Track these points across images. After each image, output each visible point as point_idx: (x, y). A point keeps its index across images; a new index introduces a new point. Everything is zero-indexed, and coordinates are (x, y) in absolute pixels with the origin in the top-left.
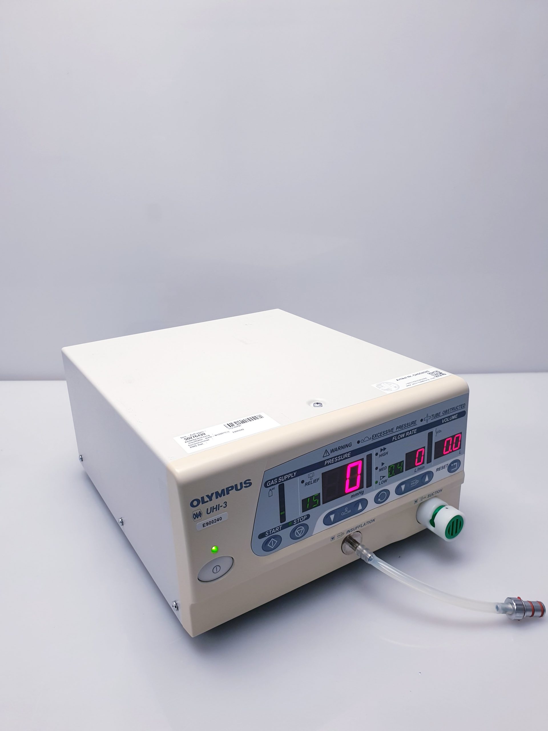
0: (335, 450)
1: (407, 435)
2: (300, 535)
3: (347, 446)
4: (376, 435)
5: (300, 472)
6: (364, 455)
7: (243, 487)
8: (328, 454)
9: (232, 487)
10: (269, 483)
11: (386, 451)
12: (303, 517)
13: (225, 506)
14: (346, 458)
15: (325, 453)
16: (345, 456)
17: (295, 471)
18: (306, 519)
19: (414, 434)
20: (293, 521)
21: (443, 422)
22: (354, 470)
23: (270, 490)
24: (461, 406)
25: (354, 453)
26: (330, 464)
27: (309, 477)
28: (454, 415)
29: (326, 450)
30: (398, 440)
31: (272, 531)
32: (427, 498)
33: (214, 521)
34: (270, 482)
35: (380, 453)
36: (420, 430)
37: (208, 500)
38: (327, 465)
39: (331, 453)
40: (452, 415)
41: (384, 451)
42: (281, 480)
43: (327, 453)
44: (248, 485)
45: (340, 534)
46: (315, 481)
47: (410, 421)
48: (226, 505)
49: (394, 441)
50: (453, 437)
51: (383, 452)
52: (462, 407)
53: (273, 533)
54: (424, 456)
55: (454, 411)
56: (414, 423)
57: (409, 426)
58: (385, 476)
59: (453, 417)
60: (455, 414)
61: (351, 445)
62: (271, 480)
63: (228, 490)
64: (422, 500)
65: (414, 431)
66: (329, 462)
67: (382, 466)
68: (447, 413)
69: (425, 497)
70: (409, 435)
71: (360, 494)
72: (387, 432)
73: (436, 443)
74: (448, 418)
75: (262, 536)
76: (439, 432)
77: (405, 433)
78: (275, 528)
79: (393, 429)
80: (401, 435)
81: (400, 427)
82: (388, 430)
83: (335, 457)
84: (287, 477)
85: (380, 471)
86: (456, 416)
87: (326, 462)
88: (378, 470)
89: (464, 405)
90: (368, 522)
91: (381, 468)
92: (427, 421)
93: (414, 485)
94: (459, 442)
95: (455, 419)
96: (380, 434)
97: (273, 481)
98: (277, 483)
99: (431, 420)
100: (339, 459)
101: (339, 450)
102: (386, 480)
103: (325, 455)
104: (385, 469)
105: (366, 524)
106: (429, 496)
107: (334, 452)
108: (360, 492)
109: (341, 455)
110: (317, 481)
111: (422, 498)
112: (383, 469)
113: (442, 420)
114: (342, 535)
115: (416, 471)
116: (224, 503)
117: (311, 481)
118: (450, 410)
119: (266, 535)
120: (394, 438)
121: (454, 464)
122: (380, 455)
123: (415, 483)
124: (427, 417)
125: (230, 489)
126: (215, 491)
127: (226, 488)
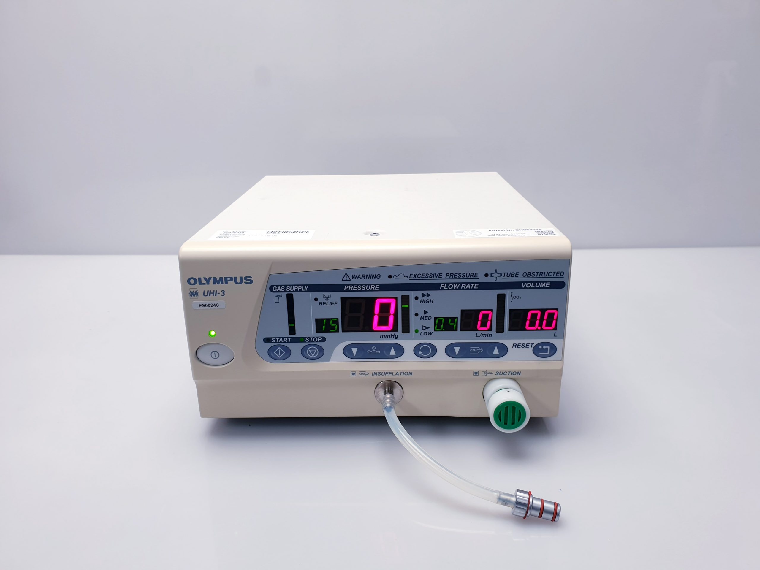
0: (358, 278)
1: (463, 287)
2: (313, 356)
3: (374, 277)
4: (415, 276)
5: (313, 288)
6: (399, 294)
7: (243, 283)
8: (348, 279)
9: (231, 279)
10: (275, 288)
11: (429, 298)
12: (318, 337)
13: (223, 294)
14: (372, 290)
15: (345, 277)
16: (372, 287)
17: (307, 285)
18: (320, 341)
19: (473, 289)
20: (305, 338)
21: (523, 287)
22: (385, 308)
23: (276, 296)
24: (555, 274)
25: (383, 287)
26: (351, 290)
27: (324, 297)
28: (543, 282)
29: (346, 274)
30: (448, 289)
31: (279, 340)
32: (494, 376)
33: (211, 305)
35: (420, 298)
36: (483, 286)
37: (205, 282)
38: (347, 290)
39: (353, 278)
40: (541, 282)
41: (427, 297)
42: (289, 289)
43: (347, 276)
44: (249, 282)
45: (364, 373)
46: (331, 303)
47: (468, 272)
49: (443, 289)
50: (543, 311)
51: (425, 298)
52: (559, 275)
53: (281, 342)
54: (491, 321)
55: (543, 276)
56: (474, 275)
57: (465, 277)
58: (429, 328)
59: (542, 285)
60: (546, 282)
61: (380, 277)
62: (277, 286)
63: (227, 280)
64: (486, 375)
65: (473, 285)
66: (350, 288)
67: (424, 314)
68: (531, 277)
69: (491, 373)
70: (466, 288)
71: (393, 337)
72: (431, 276)
73: (511, 311)
74: (533, 284)
75: (267, 340)
76: (516, 297)
77: (459, 285)
78: (283, 338)
79: (440, 275)
80: (454, 285)
81: (451, 275)
82: (434, 274)
83: (358, 285)
84: (297, 288)
85: (422, 319)
86: (547, 285)
87: (347, 287)
88: (419, 317)
89: (562, 274)
90: (402, 373)
91: (424, 317)
92: (496, 278)
93: (475, 352)
94: (554, 322)
95: (545, 288)
96: (421, 276)
97: (279, 287)
98: (285, 291)
99: (503, 278)
100: (364, 289)
101: (363, 278)
102: (430, 332)
103: (345, 279)
104: (429, 319)
105: (399, 373)
106: (497, 373)
107: (357, 279)
108: (393, 335)
109: (366, 285)
110: (334, 304)
111: (486, 372)
112: (425, 318)
113: (523, 284)
114: (366, 375)
115: (478, 337)
116: (222, 291)
117: (326, 301)
118: (536, 274)
119: (272, 341)
120: (442, 286)
121: (544, 347)
122: (421, 300)
123: (477, 351)
124: (495, 273)
125: (229, 279)
126: (212, 276)
127: (225, 277)
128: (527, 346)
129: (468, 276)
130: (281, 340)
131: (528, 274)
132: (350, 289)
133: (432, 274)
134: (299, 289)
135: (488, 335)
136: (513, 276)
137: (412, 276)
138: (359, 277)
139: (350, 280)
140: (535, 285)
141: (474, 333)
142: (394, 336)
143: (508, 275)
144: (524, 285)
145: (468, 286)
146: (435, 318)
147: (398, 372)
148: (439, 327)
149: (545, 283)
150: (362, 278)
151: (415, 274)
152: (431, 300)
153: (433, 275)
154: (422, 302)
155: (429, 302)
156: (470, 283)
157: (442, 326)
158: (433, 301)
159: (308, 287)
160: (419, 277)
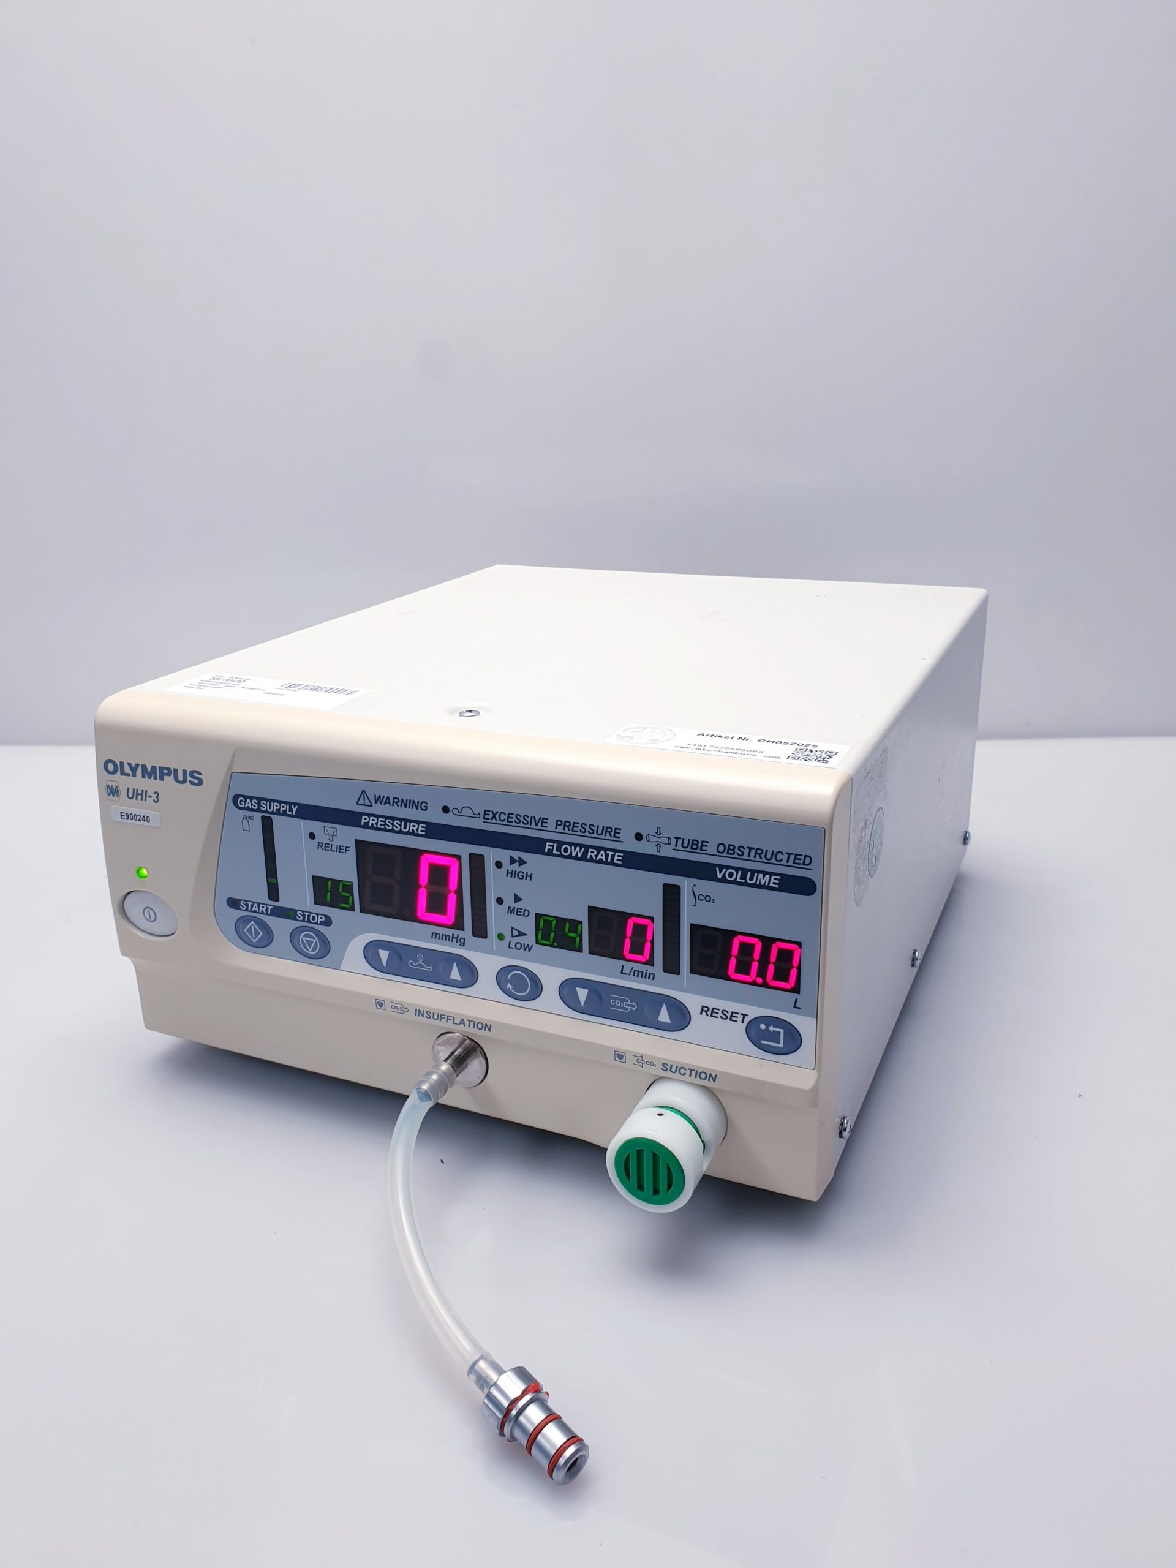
0: (386, 802)
1: (591, 857)
2: (310, 951)
3: (415, 805)
4: (494, 815)
5: (307, 812)
6: (464, 850)
7: (188, 782)
8: (367, 802)
9: (169, 772)
10: (241, 802)
11: (523, 868)
12: (318, 915)
13: (156, 800)
14: (413, 834)
15: (362, 797)
16: (411, 827)
17: (295, 804)
18: (322, 923)
19: (612, 863)
20: (295, 911)
21: (720, 876)
22: (440, 874)
23: (244, 818)
24: (792, 857)
25: (434, 831)
26: (372, 828)
27: (326, 833)
28: (764, 873)
29: (364, 791)
30: (561, 856)
31: (252, 906)
32: (659, 1071)
33: (138, 818)
34: (243, 800)
35: (507, 865)
36: (633, 861)
37: (130, 772)
38: (366, 826)
39: (376, 803)
40: (759, 872)
42: (265, 806)
43: (366, 797)
44: (196, 781)
45: (399, 1006)
46: (339, 849)
47: (601, 822)
48: (157, 797)
49: (550, 853)
50: (768, 942)
51: (515, 867)
52: (801, 862)
53: (255, 911)
54: (652, 942)
55: (764, 860)
56: (613, 832)
57: (595, 835)
58: (525, 934)
59: (762, 880)
60: (771, 874)
61: (426, 807)
62: (246, 797)
63: (162, 773)
64: (640, 1064)
65: (612, 855)
66: (371, 822)
67: (515, 902)
68: (735, 856)
69: (652, 1064)
70: (598, 859)
71: (455, 940)
72: (527, 821)
73: (694, 928)
74: (740, 872)
75: (234, 903)
76: (704, 898)
77: (583, 849)
78: (259, 904)
79: (545, 820)
80: (573, 847)
81: (566, 824)
82: (532, 817)
83: (387, 817)
84: (278, 808)
85: (511, 913)
86: (772, 880)
87: (365, 819)
88: (505, 907)
89: (808, 861)
90: (472, 1024)
91: (514, 908)
93: (620, 1007)
94: (794, 971)
95: (767, 887)
96: (506, 817)
97: (248, 800)
98: (258, 810)
99: (674, 849)
100: (397, 827)
101: (395, 804)
102: (528, 945)
103: (361, 801)
104: (524, 916)
105: (467, 1023)
106: (665, 1066)
107: (384, 804)
108: (455, 936)
109: (401, 820)
110: (344, 851)
111: (640, 1058)
112: (517, 911)
113: (717, 869)
114: (404, 1011)
115: (626, 974)
116: (155, 793)
117: (331, 843)
118: (746, 851)
119: (241, 907)
120: (549, 846)
121: (772, 1028)
122: (508, 870)
123: (625, 1006)
124: (657, 836)
125: (165, 771)
126: (141, 763)
127: (160, 767)
128: (732, 1017)
129: (600, 832)
130: (255, 908)
131: (729, 849)
132: (372, 824)
133: (528, 817)
134: (282, 809)
135: (646, 973)
136: (697, 849)
137: (489, 815)
138: (388, 801)
139: (371, 806)
140: (746, 878)
141: (619, 963)
142: (457, 938)
143: (685, 845)
144: (720, 873)
145: (602, 856)
146: (538, 916)
147: (463, 1020)
148: (546, 937)
149: (767, 877)
150: (393, 805)
151: (495, 813)
152: (527, 873)
153: (529, 820)
154: (509, 875)
155: (523, 876)
156: (606, 850)
157: (552, 935)
158: (531, 877)
159: (297, 807)
160: (502, 819)
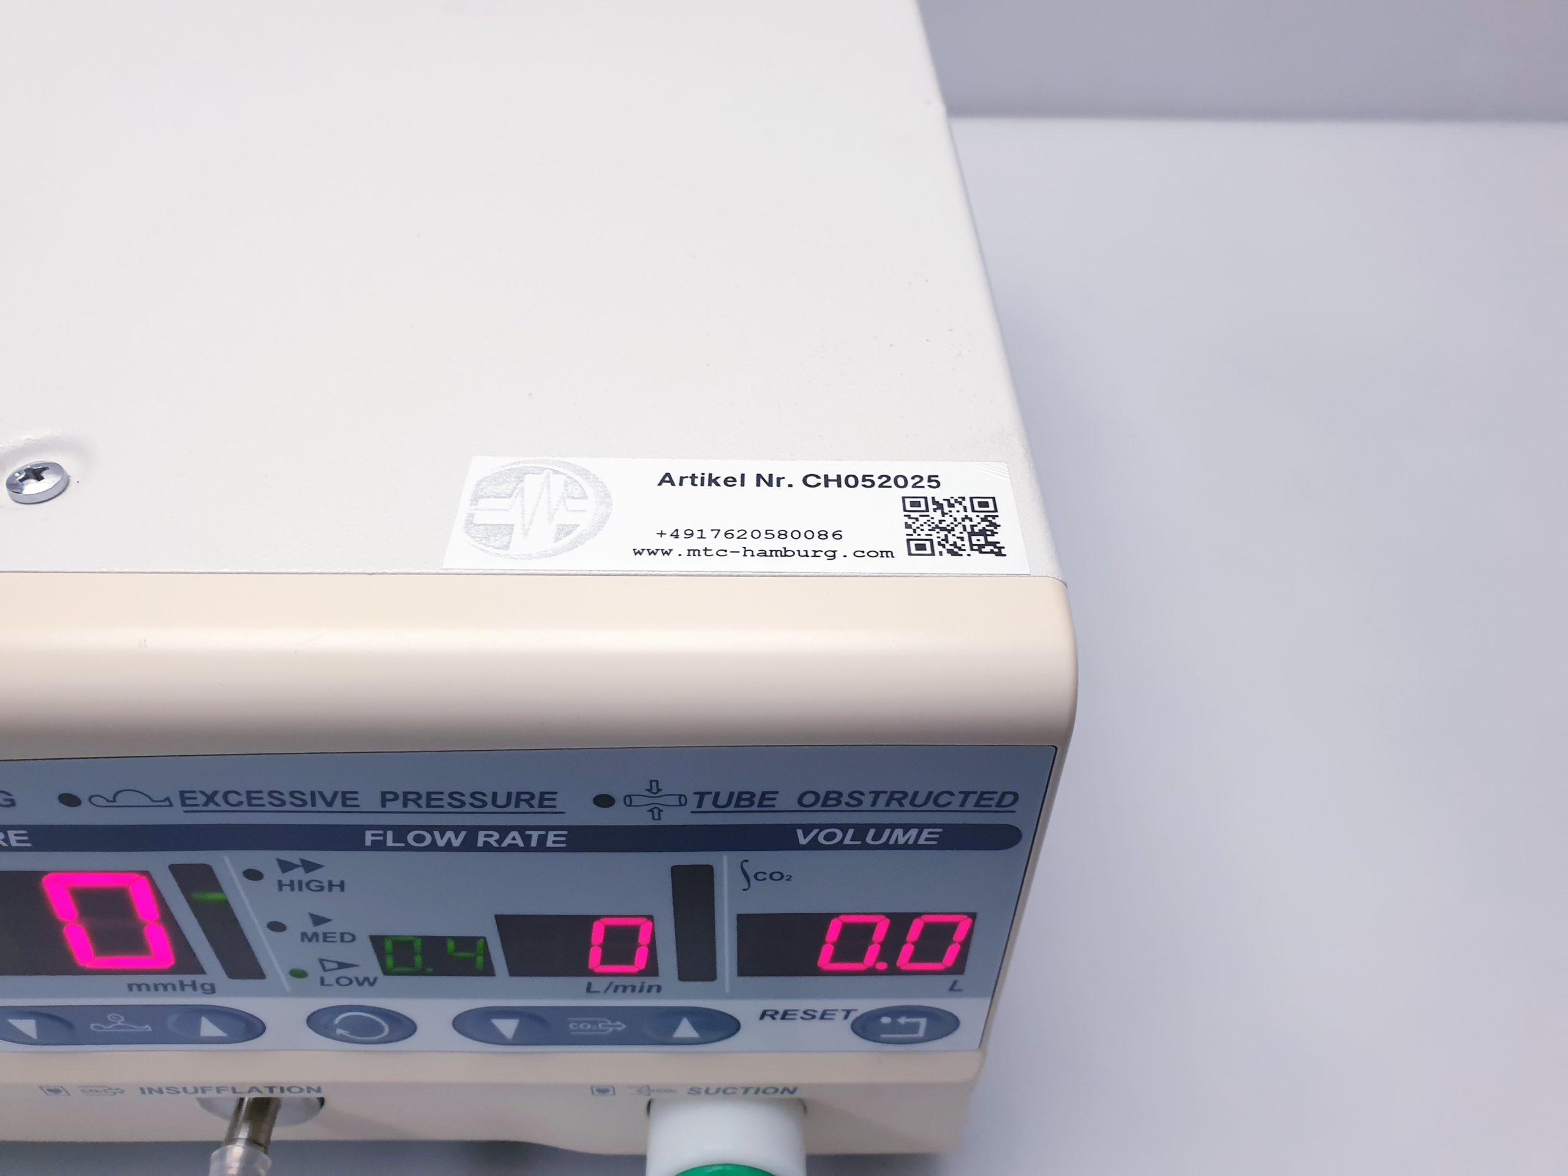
1: (487, 843)
4: (210, 797)
11: (323, 876)
14: (3, 848)
19: (544, 849)
21: (803, 841)
22: (104, 900)
24: (973, 798)
25: (52, 838)
28: (907, 827)
30: (410, 849)
32: (680, 1096)
35: (273, 873)
36: (598, 839)
40: (895, 826)
41: (306, 871)
45: (100, 1089)
47: (497, 787)
49: (379, 846)
51: (300, 875)
52: (993, 803)
54: (652, 947)
56: (536, 800)
57: (490, 808)
58: (354, 965)
59: (901, 837)
61: (12, 800)
64: (645, 1094)
65: (539, 836)
67: (315, 925)
68: (843, 807)
69: (668, 1091)
70: (503, 845)
71: (189, 987)
74: (851, 832)
77: (464, 833)
79: (350, 796)
80: (436, 833)
81: (410, 797)
82: (313, 793)
85: (310, 941)
86: (925, 836)
88: (291, 933)
89: (1009, 799)
90: (276, 1089)
91: (315, 934)
92: (656, 811)
93: (589, 1030)
95: (912, 847)
96: (242, 799)
99: (692, 812)
102: (366, 978)
104: (342, 941)
105: (265, 1090)
106: (695, 1090)
108: (187, 982)
112: (326, 937)
113: (800, 832)
114: (114, 1093)
115: (598, 992)
118: (867, 800)
120: (374, 835)
121: (903, 1020)
123: (600, 1028)
124: (652, 795)
128: (825, 1015)
129: (501, 802)
131: (828, 798)
135: (642, 986)
136: (750, 805)
137: (194, 799)
140: (865, 838)
141: (580, 980)
142: (193, 985)
143: (722, 802)
144: (805, 837)
145: (514, 839)
146: (377, 942)
147: (256, 1084)
148: (404, 964)
149: (913, 832)
151: (210, 793)
152: (331, 880)
153: (307, 797)
156: (522, 829)
157: (418, 960)
160: (233, 801)
